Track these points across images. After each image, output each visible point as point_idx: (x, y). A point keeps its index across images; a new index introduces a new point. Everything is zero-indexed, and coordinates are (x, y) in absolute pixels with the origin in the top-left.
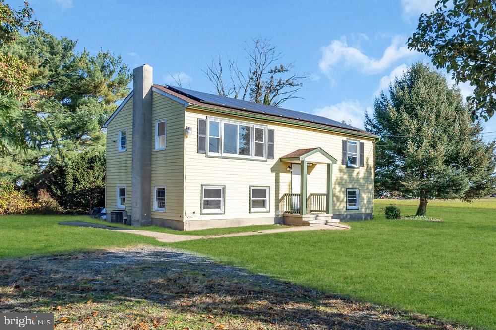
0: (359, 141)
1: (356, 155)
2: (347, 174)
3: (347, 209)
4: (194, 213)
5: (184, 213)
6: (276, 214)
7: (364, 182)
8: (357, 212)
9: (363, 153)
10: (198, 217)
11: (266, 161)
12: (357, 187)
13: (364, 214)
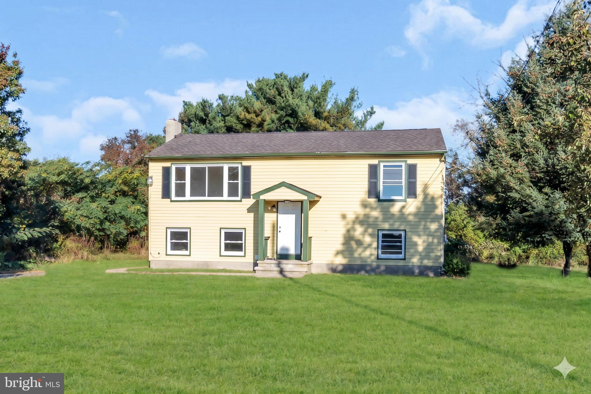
0: (406, 161)
1: (401, 183)
2: (379, 210)
3: (378, 258)
4: (159, 253)
5: (149, 253)
6: (254, 259)
7: (417, 220)
8: (401, 263)
9: (415, 178)
10: (163, 257)
11: (241, 201)
12: (402, 228)
13: (419, 267)
